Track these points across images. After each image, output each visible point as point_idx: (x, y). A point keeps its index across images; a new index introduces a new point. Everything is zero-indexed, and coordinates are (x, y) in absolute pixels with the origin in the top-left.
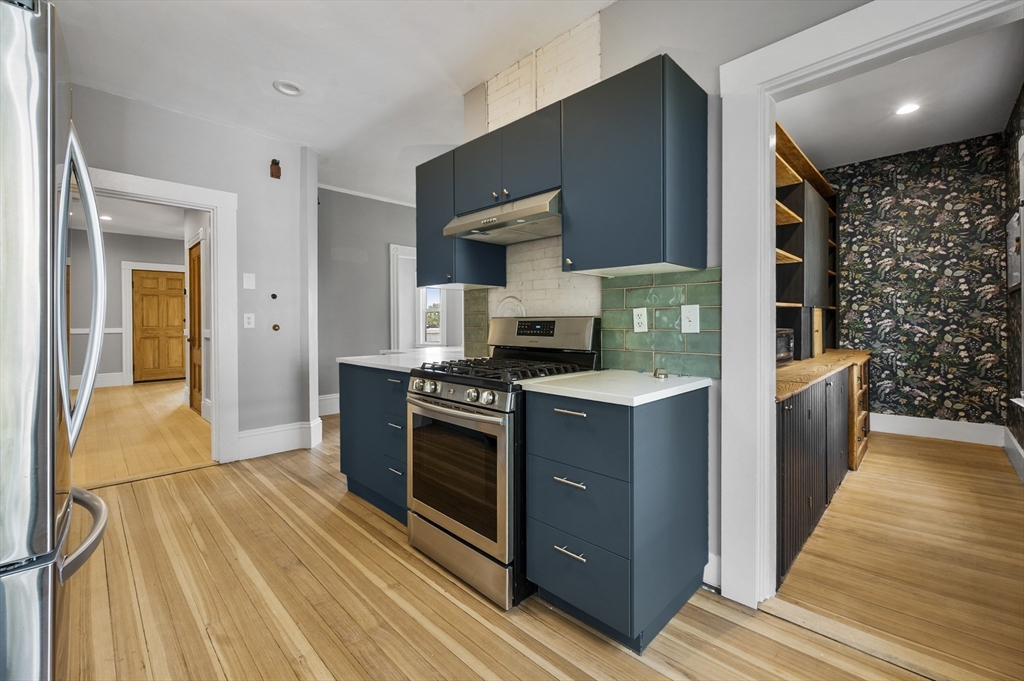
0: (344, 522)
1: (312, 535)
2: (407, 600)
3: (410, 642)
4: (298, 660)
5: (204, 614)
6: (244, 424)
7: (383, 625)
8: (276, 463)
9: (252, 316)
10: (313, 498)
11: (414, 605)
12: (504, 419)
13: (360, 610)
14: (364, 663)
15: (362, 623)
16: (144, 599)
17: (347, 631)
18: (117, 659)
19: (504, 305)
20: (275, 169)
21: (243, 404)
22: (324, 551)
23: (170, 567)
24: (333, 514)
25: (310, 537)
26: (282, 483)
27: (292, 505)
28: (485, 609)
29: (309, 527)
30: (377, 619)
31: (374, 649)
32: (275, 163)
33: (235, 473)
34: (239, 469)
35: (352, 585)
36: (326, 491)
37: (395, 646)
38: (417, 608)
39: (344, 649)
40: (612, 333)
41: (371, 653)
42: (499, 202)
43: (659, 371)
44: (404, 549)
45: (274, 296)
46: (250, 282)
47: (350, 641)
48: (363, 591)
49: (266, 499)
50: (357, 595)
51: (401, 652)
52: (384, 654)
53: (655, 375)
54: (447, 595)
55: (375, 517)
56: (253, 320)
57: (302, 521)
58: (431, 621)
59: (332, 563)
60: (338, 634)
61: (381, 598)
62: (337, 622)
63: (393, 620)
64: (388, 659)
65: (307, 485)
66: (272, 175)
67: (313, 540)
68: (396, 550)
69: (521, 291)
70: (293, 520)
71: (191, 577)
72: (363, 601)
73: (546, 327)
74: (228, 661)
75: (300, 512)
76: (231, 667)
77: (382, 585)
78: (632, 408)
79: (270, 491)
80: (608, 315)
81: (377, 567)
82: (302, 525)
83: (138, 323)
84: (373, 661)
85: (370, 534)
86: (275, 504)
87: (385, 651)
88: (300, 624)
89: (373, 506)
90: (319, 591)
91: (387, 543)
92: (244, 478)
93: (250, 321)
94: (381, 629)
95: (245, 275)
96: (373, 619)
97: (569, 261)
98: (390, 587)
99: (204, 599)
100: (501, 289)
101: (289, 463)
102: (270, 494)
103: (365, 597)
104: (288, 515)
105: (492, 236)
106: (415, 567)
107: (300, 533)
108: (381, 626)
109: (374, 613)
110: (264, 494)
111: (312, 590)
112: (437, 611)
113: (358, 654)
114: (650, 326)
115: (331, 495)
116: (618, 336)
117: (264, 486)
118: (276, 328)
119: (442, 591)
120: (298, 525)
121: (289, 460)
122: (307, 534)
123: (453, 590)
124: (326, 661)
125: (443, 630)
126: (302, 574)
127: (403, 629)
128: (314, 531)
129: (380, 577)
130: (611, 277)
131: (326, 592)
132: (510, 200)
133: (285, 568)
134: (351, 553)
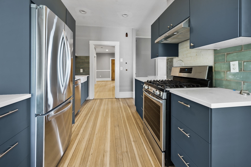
0: (132, 118)
1: (124, 120)
2: (136, 147)
3: (131, 161)
4: (106, 151)
5: (97, 130)
6: (121, 90)
7: (127, 152)
8: (125, 100)
9: (122, 67)
10: (128, 111)
11: (137, 150)
12: (162, 101)
13: (124, 145)
14: (118, 161)
15: (122, 149)
16: (91, 124)
17: (118, 149)
18: (82, 135)
19: (178, 62)
20: (127, 35)
21: (120, 86)
22: (124, 125)
23: (98, 118)
24: (130, 115)
25: (123, 120)
26: (124, 105)
27: (123, 111)
28: (156, 162)
29: (124, 117)
30: (126, 150)
31: (121, 158)
32: (127, 34)
33: (117, 101)
34: (118, 100)
35: (125, 136)
36: (132, 109)
37: (127, 160)
38: (137, 151)
39: (116, 154)
40: (219, 72)
41: (120, 160)
42: (170, 29)
43: (243, 91)
44: (142, 131)
45: (126, 63)
46: (122, 60)
47: (118, 152)
48: (127, 139)
49: (120, 108)
50: (125, 140)
51: (127, 163)
52: (123, 161)
53: (240, 93)
54: (147, 151)
55: (139, 119)
56: (122, 68)
57: (124, 115)
58: (139, 157)
59: (124, 129)
60: (116, 149)
61: (130, 144)
62: (118, 145)
63: (130, 152)
64: (123, 163)
65: (129, 107)
66: (126, 36)
67: (123, 121)
68: (140, 131)
69: (183, 58)
70: (122, 115)
71: (100, 122)
72: (126, 142)
73: (189, 70)
74: (95, 144)
75: (124, 113)
76: (95, 146)
77: (132, 140)
78: (211, 109)
79: (121, 106)
80: (217, 65)
81: (133, 134)
82: (123, 117)
83: (112, 69)
84: (120, 162)
85: (136, 123)
86: (121, 109)
87: (124, 160)
88: (111, 142)
89: (140, 116)
90: (118, 135)
91: (138, 128)
92: (118, 102)
93: (122, 69)
94: (126, 153)
95: (121, 59)
96: (125, 149)
97: (192, 44)
98: (134, 141)
99: (99, 127)
100: (177, 58)
101: (128, 101)
102: (121, 107)
103: (127, 142)
104: (122, 113)
105: (169, 41)
106: (142, 138)
107: (122, 118)
108: (126, 152)
109: (126, 147)
110: (120, 107)
111: (117, 134)
112: (142, 155)
113: (117, 158)
114: (240, 70)
115: (132, 110)
116: (222, 74)
117: (121, 105)
118: (127, 70)
119: (146, 149)
120: (122, 116)
121: (128, 100)
122: (123, 119)
123: (149, 150)
124: (111, 155)
125: (141, 162)
126: (117, 129)
127: (131, 155)
128: (124, 119)
129: (133, 137)
130: (218, 49)
131: (119, 136)
132: (173, 27)
133: (115, 126)
134: (129, 127)
